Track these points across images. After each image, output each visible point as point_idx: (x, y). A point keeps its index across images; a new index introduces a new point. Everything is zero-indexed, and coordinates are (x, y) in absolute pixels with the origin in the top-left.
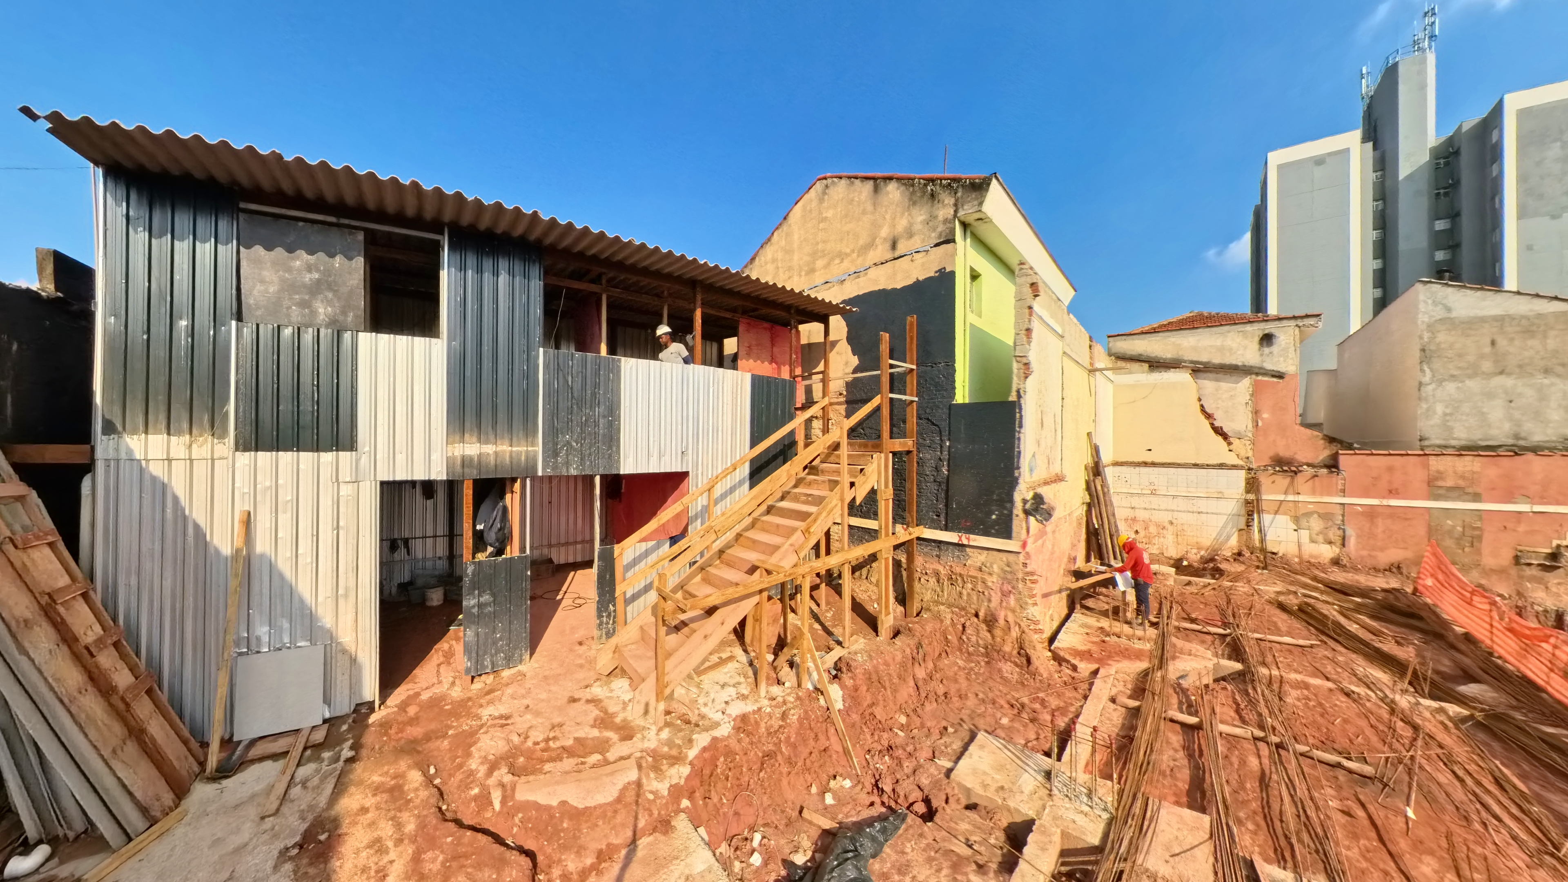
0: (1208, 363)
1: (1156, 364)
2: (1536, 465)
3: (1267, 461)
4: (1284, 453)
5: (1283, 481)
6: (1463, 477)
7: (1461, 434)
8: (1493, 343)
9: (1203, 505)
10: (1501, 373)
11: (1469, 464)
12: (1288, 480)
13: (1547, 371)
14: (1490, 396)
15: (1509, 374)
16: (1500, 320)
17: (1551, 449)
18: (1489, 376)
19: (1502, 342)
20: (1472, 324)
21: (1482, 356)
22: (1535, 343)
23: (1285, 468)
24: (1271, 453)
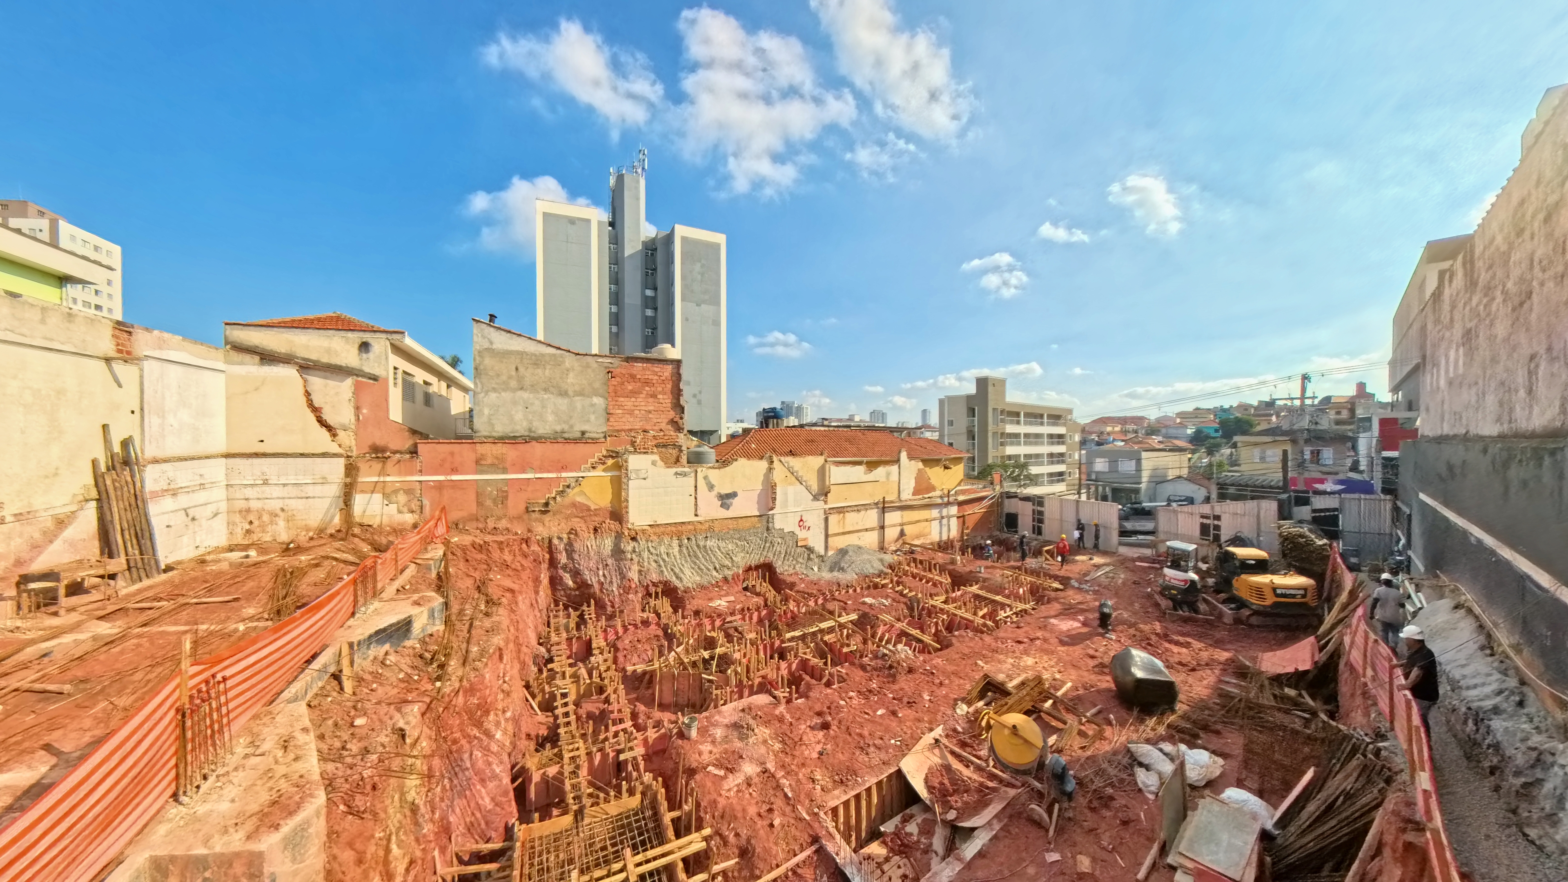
0: (318, 361)
1: (267, 357)
2: (538, 449)
3: (367, 450)
4: (380, 442)
5: (377, 466)
6: (497, 458)
7: (500, 429)
8: (517, 369)
9: (310, 491)
10: (522, 389)
11: (500, 449)
12: (380, 465)
13: (546, 390)
14: (515, 403)
15: (526, 390)
16: (521, 354)
17: (546, 438)
18: (514, 390)
19: (521, 369)
20: (505, 355)
21: (510, 377)
22: (539, 371)
23: (380, 455)
24: (370, 443)
